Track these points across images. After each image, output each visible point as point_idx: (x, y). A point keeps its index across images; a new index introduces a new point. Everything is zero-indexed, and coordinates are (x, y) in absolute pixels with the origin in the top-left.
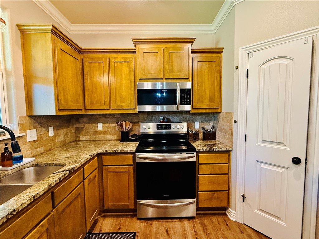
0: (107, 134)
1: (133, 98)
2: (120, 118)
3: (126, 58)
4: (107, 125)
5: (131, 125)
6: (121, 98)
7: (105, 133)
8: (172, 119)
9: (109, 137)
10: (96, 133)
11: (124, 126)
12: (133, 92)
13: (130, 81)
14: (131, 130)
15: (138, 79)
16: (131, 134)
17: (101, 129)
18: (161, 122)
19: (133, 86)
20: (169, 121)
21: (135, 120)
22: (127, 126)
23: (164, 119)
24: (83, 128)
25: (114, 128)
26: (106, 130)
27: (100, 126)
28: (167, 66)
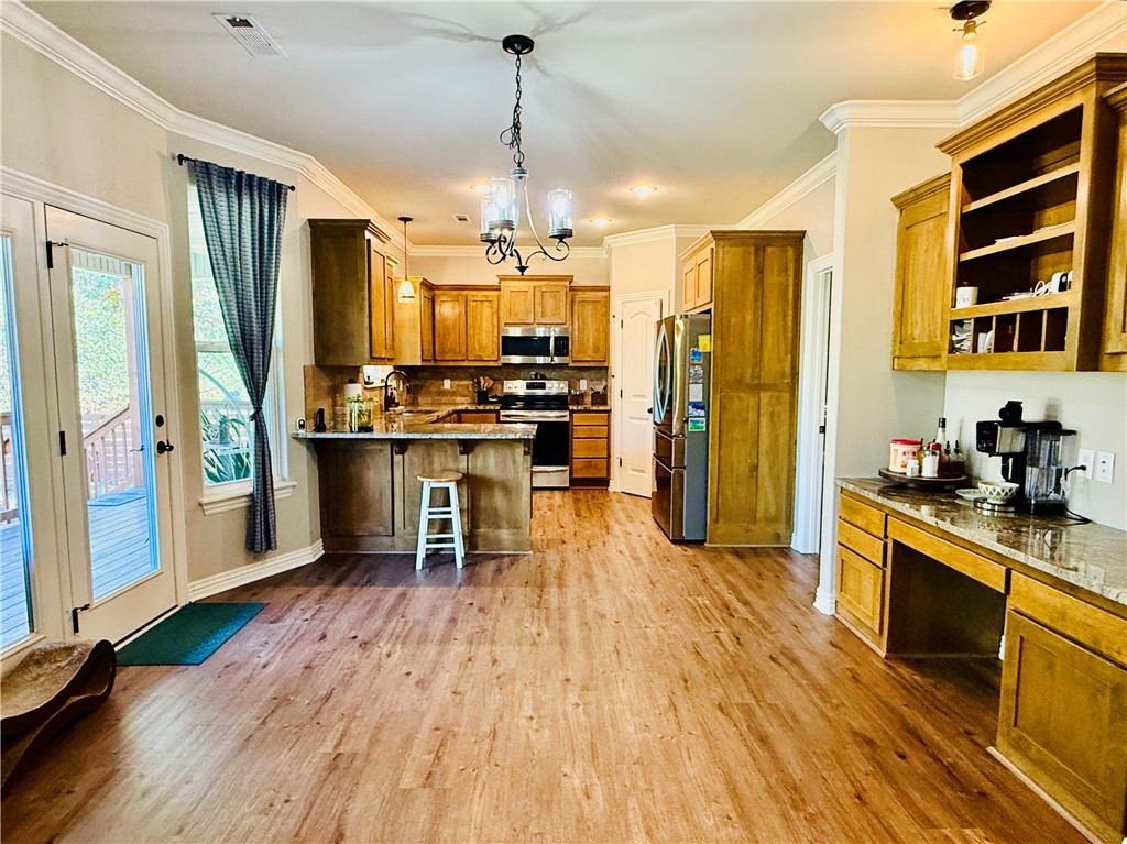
0: (456, 396)
1: (495, 345)
3: (487, 296)
4: (457, 382)
5: (492, 382)
6: (481, 346)
7: (453, 393)
8: (548, 376)
9: (458, 399)
10: (442, 393)
11: (482, 384)
12: (496, 340)
13: (492, 326)
14: (490, 389)
15: (502, 324)
16: (490, 396)
17: (449, 388)
18: (532, 379)
19: (496, 332)
20: (543, 377)
21: (497, 376)
22: (485, 383)
23: (536, 375)
24: (423, 386)
25: (468, 386)
26: (455, 389)
27: (447, 384)
28: (539, 309)
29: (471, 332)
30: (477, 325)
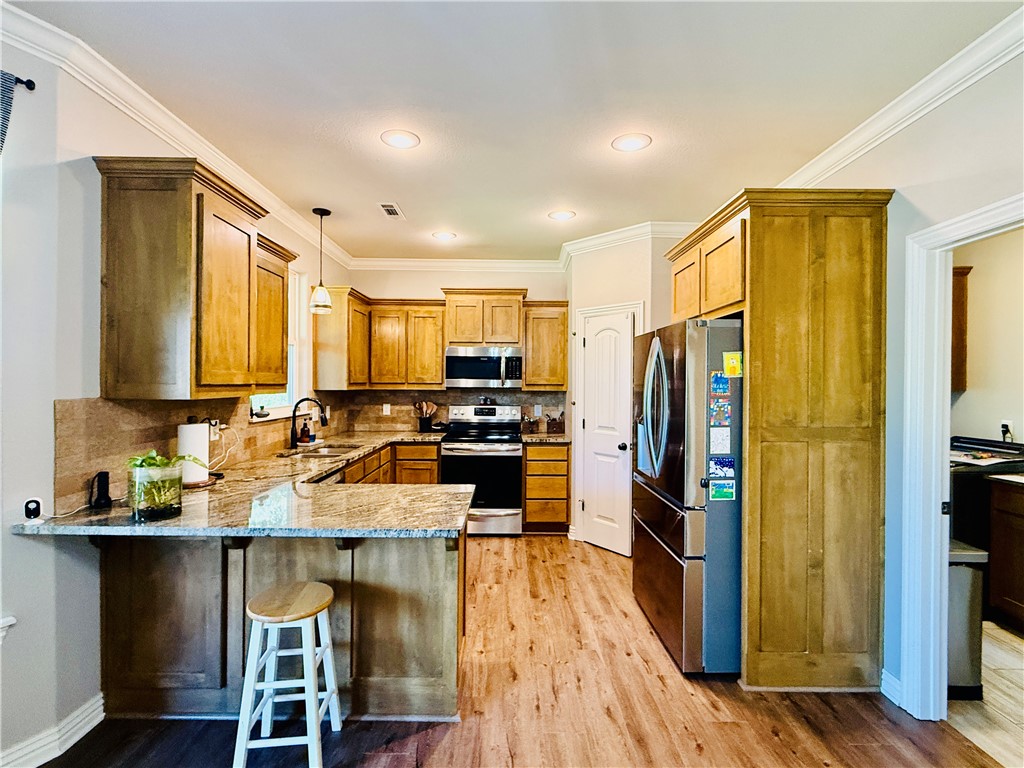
0: (397, 422)
1: (439, 368)
2: (418, 397)
3: (431, 312)
4: (397, 408)
5: (435, 407)
6: (423, 368)
7: (393, 420)
8: (498, 401)
9: (399, 426)
10: (380, 419)
11: (425, 409)
12: (439, 360)
13: (437, 345)
14: (435, 416)
15: (447, 343)
16: (434, 423)
17: (389, 413)
18: (481, 405)
19: (440, 351)
20: (494, 403)
21: (441, 401)
22: (428, 409)
23: (485, 400)
24: (359, 411)
25: (408, 412)
26: (395, 415)
27: (387, 409)
28: (488, 326)
29: (411, 352)
30: (419, 344)
